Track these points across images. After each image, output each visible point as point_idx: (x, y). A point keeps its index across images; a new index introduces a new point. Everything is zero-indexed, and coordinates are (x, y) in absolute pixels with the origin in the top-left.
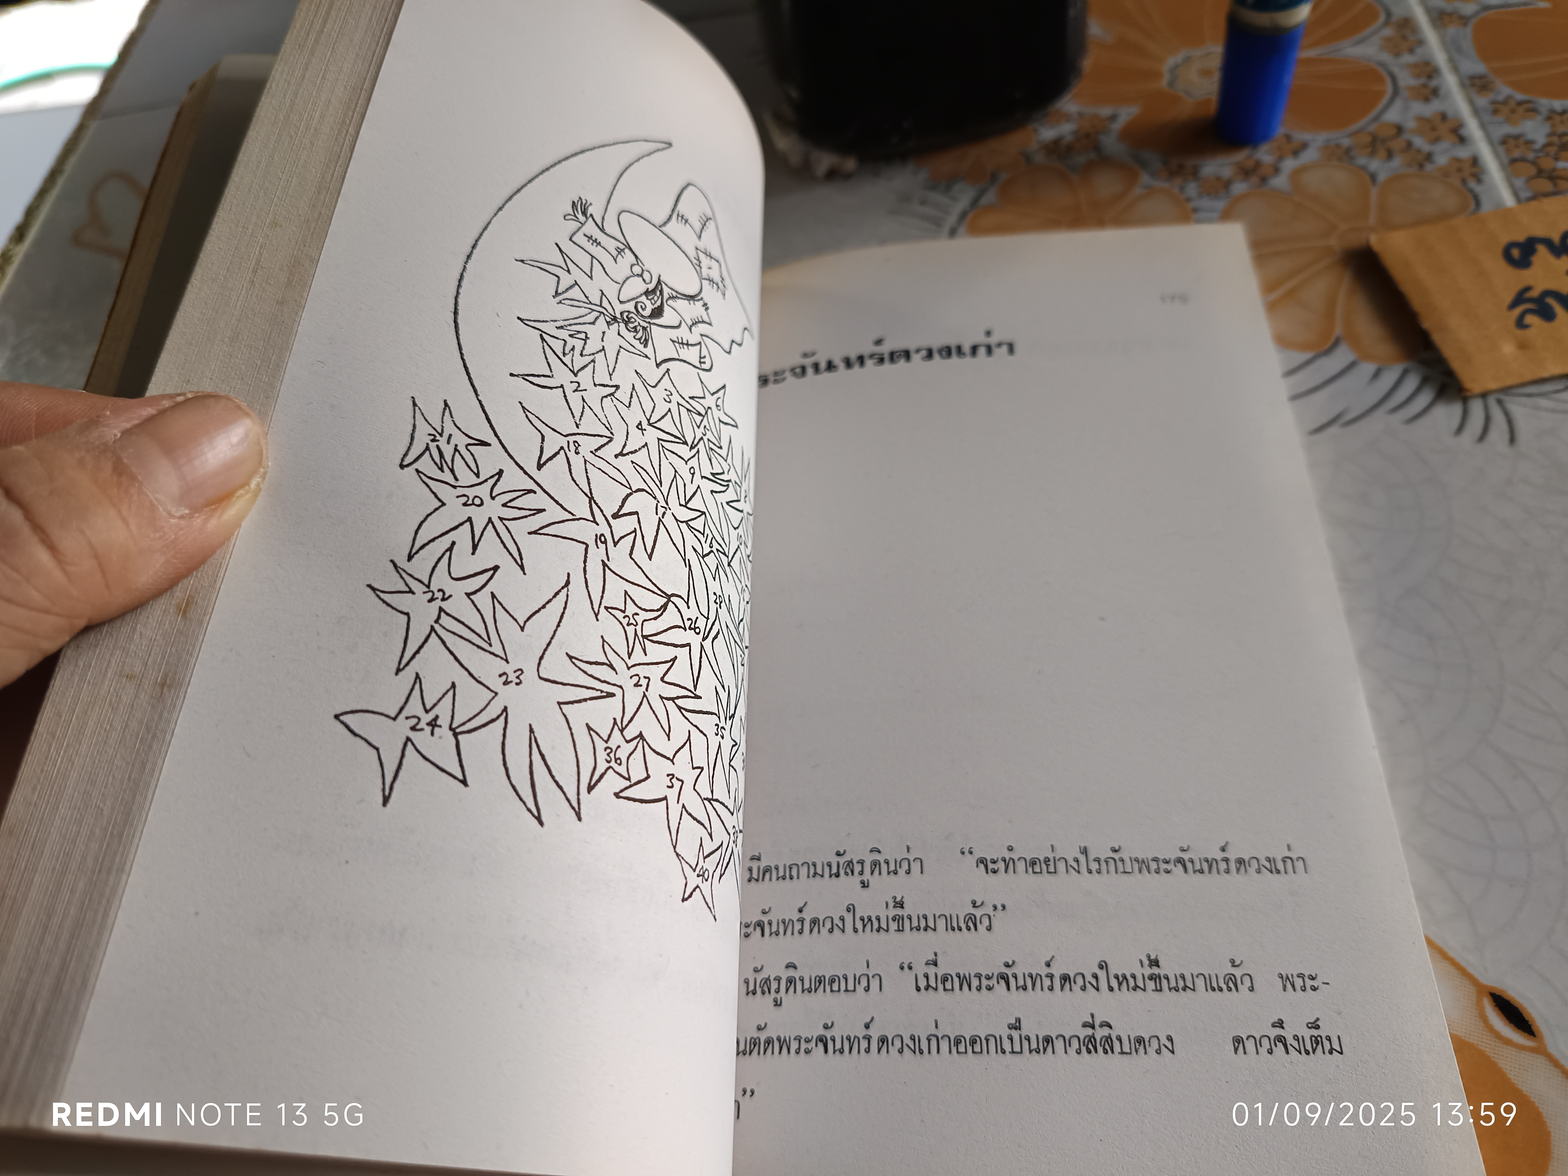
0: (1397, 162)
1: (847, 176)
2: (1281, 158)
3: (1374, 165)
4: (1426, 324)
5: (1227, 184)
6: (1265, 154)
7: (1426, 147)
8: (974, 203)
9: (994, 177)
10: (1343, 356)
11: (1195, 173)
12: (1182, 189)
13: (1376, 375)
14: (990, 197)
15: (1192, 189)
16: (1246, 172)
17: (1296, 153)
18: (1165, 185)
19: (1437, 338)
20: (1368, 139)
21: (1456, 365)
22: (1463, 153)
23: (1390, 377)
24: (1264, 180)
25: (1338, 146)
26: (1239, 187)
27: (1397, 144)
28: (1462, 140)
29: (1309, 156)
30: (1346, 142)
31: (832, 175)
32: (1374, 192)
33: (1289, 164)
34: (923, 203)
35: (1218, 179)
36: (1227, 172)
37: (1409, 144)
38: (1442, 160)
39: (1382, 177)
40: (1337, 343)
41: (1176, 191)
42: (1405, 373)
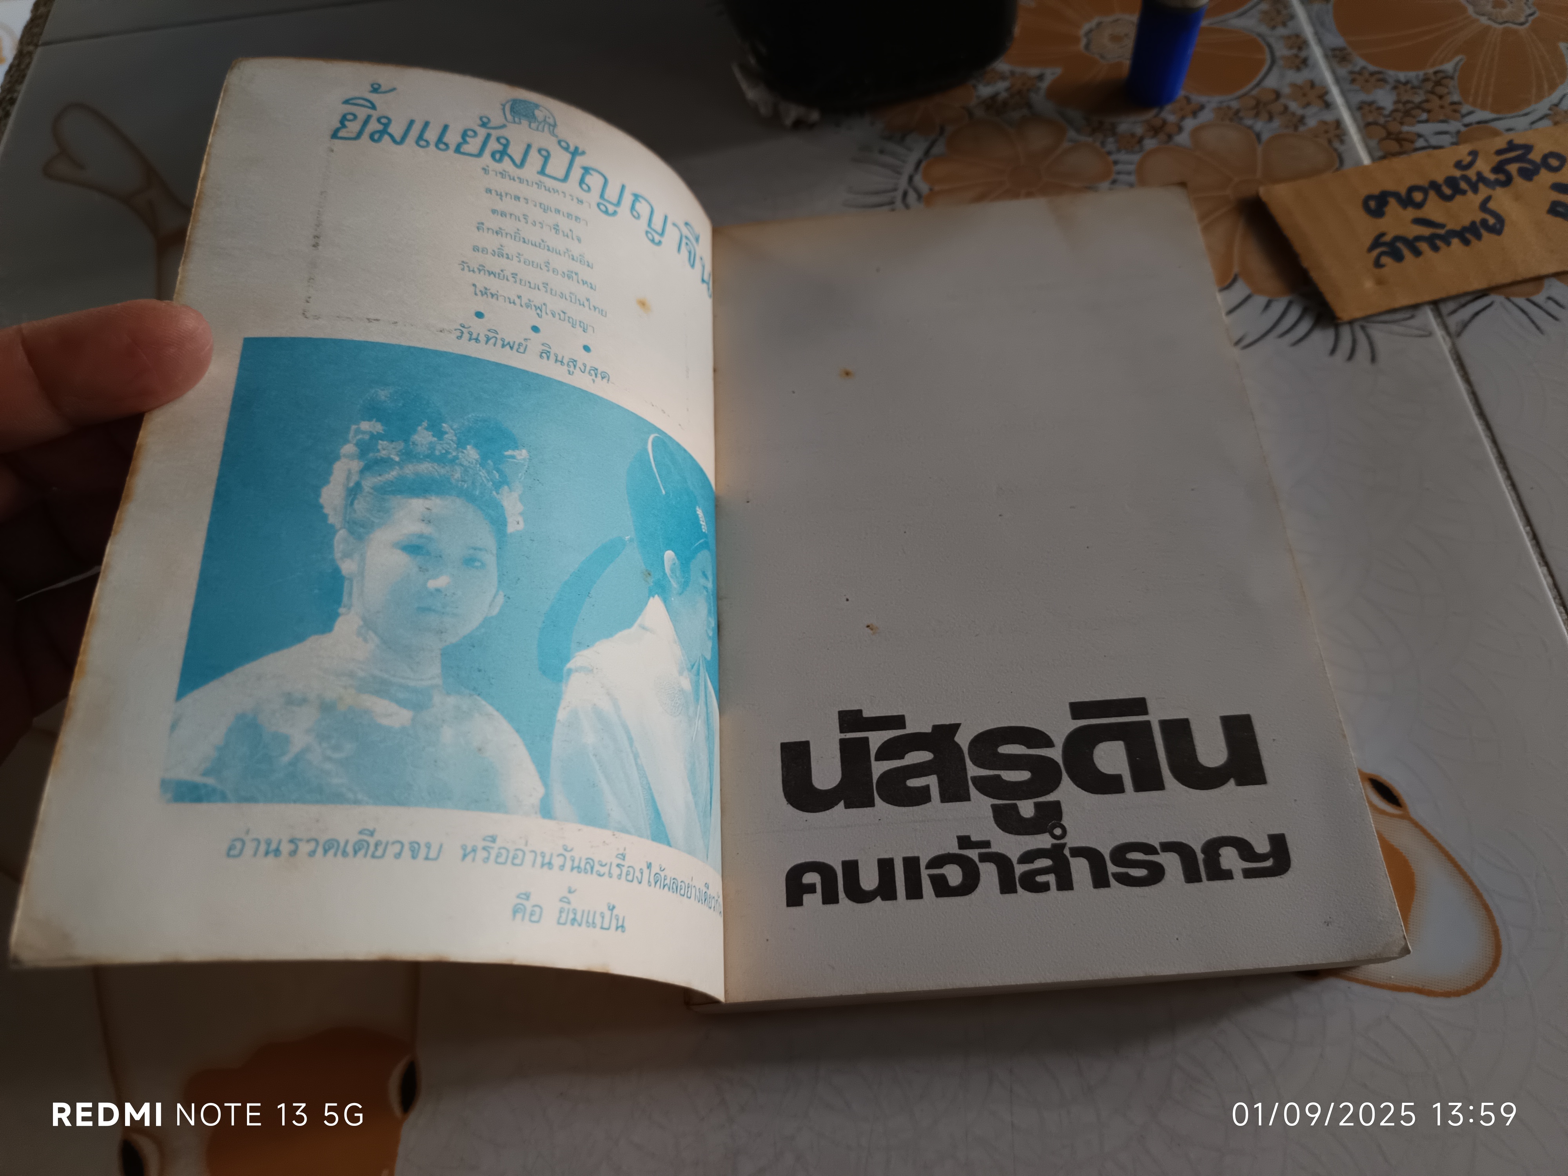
0: (1276, 123)
1: (812, 126)
2: (1183, 118)
3: (1259, 125)
4: (1306, 264)
5: (1140, 140)
6: (1169, 114)
7: (1300, 112)
8: (927, 152)
9: (942, 130)
10: (1240, 290)
11: (1113, 131)
12: (1103, 144)
13: (1267, 306)
14: (939, 149)
15: (1111, 144)
16: (1156, 130)
17: (1195, 114)
18: (1090, 140)
19: (1314, 275)
20: (1253, 103)
21: (1330, 297)
22: (1329, 117)
23: (1278, 307)
24: (1170, 137)
25: (1229, 108)
26: (1150, 143)
27: (1277, 107)
28: (1328, 105)
29: (1206, 116)
30: (1235, 105)
31: (798, 124)
32: (1260, 149)
33: (1190, 124)
34: (882, 152)
35: (1133, 135)
36: (1139, 130)
37: (1286, 108)
38: (1312, 123)
39: (1265, 136)
40: (1234, 280)
41: (1098, 144)
42: (1290, 304)
